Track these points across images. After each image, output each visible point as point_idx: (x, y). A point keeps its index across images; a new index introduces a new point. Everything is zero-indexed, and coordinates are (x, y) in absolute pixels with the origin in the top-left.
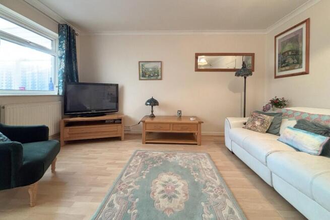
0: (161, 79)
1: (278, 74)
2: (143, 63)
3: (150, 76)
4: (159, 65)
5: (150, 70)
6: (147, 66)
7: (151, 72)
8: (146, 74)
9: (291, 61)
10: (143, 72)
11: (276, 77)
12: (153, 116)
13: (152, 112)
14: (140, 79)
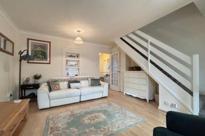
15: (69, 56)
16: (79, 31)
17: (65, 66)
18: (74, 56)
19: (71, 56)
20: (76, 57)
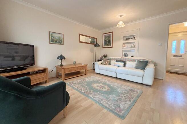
0: (63, 44)
1: (104, 47)
2: (52, 33)
3: (56, 42)
4: (62, 36)
5: (57, 38)
6: (54, 35)
7: (57, 39)
8: (54, 40)
9: (108, 43)
10: (52, 39)
11: (103, 48)
12: (62, 66)
13: (61, 63)
14: (50, 43)
15: (126, 39)
16: (121, 16)
17: (122, 48)
18: (131, 38)
19: (129, 39)
20: (133, 39)
